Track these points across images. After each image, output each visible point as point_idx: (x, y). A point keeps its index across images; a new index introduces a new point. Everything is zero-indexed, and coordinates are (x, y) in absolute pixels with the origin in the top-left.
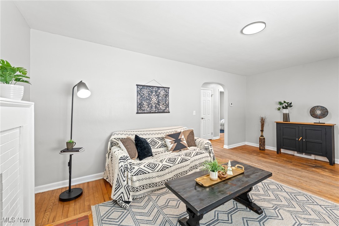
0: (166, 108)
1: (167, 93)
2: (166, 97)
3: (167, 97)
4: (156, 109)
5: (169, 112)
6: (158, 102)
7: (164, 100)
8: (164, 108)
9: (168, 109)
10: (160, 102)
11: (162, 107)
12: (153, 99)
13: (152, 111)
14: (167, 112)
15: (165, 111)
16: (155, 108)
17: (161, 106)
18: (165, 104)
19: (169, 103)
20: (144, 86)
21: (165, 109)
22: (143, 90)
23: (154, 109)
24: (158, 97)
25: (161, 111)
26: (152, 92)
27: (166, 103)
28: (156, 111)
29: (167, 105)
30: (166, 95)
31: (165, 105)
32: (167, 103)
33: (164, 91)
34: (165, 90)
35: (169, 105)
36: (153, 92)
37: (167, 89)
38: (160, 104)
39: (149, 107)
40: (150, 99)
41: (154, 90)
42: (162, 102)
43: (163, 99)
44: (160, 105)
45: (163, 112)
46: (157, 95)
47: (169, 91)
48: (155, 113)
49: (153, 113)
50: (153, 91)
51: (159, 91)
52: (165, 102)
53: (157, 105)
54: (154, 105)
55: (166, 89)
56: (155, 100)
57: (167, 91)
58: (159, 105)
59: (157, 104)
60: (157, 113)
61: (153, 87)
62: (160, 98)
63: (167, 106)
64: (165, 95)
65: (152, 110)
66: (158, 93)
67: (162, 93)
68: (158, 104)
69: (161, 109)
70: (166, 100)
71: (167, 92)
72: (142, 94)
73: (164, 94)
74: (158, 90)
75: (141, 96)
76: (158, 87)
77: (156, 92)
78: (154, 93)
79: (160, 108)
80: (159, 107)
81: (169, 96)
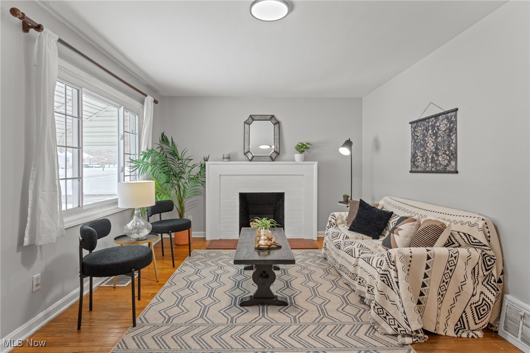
0: (449, 161)
1: (452, 125)
2: (449, 136)
3: (451, 134)
4: (433, 165)
5: (457, 172)
6: (437, 148)
7: (446, 143)
8: (446, 162)
9: (453, 163)
10: (440, 147)
11: (442, 160)
12: (428, 145)
13: (427, 169)
14: (449, 172)
15: (448, 169)
16: (432, 163)
17: (440, 158)
18: (447, 153)
19: (456, 149)
20: (417, 122)
21: (447, 165)
22: (416, 130)
23: (430, 164)
24: (436, 138)
25: (440, 168)
26: (427, 130)
27: (449, 150)
28: (433, 169)
29: (452, 154)
30: (451, 131)
31: (447, 155)
32: (451, 148)
33: (445, 122)
34: (447, 118)
35: (456, 153)
36: (429, 130)
37: (452, 114)
38: (440, 154)
39: (423, 160)
40: (424, 146)
41: (430, 123)
42: (443, 149)
43: (444, 141)
44: (439, 156)
45: (445, 171)
46: (434, 134)
47: (456, 117)
48: (431, 172)
49: (427, 172)
50: (429, 126)
51: (438, 124)
52: (449, 147)
53: (434, 156)
54: (430, 157)
55: (449, 114)
56: (432, 144)
57: (453, 119)
58: (437, 155)
59: (434, 153)
61: (429, 118)
62: (439, 139)
63: (452, 157)
64: (447, 131)
65: (427, 165)
66: (436, 128)
67: (443, 125)
68: (435, 154)
69: (441, 164)
70: (449, 142)
71: (452, 122)
72: (416, 137)
73: (446, 129)
74: (435, 123)
75: (415, 142)
76: (436, 116)
77: (433, 126)
78: (430, 132)
79: (438, 162)
80: (437, 160)
81: (456, 130)
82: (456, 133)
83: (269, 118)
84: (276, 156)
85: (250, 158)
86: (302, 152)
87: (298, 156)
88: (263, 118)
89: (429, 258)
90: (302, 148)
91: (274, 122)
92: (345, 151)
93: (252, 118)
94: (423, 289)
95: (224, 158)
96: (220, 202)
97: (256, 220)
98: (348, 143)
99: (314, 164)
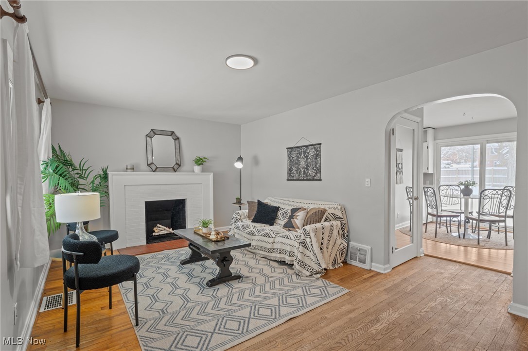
0: (316, 174)
1: (317, 153)
2: (316, 159)
4: (305, 176)
5: (321, 180)
6: (307, 166)
7: (314, 163)
8: (314, 174)
9: (318, 175)
10: (309, 165)
11: (311, 173)
12: (301, 163)
13: (301, 178)
14: (316, 180)
15: (315, 178)
16: (304, 174)
17: (310, 172)
18: (315, 168)
19: (320, 167)
20: (292, 148)
21: (315, 176)
22: (292, 153)
23: (303, 175)
24: (307, 159)
25: (310, 177)
26: (300, 154)
27: (316, 167)
28: (305, 178)
29: (318, 169)
30: (317, 155)
31: (315, 170)
32: (317, 166)
33: (313, 150)
34: (314, 148)
35: (320, 169)
37: (318, 146)
38: (310, 169)
39: (297, 173)
40: (298, 163)
41: (303, 150)
42: (311, 166)
43: (312, 162)
45: (313, 179)
46: (305, 157)
47: (320, 148)
48: (303, 180)
49: (301, 180)
50: (301, 151)
51: (308, 151)
52: (316, 165)
53: (306, 170)
54: (303, 171)
55: (316, 146)
56: (304, 163)
57: (318, 149)
58: (308, 170)
59: (305, 168)
60: (305, 180)
61: (302, 147)
62: (309, 160)
63: (318, 171)
64: (315, 156)
66: (307, 153)
67: (312, 152)
69: (310, 175)
70: (316, 162)
71: (318, 151)
72: (291, 158)
74: (306, 150)
75: (291, 161)
76: (307, 146)
77: (305, 152)
78: (303, 155)
80: (308, 173)
81: (320, 156)
82: (320, 157)
83: (170, 133)
84: (177, 167)
85: (154, 169)
86: (199, 165)
87: (197, 169)
88: (164, 133)
89: (323, 228)
90: (200, 162)
91: (175, 138)
92: (239, 165)
93: (154, 132)
94: (321, 246)
95: (127, 169)
96: (125, 211)
97: (158, 225)
98: (240, 159)
99: (209, 175)
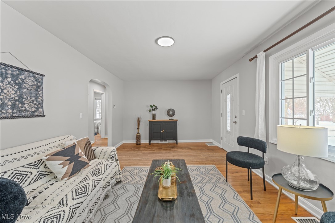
0: (37, 109)
1: (39, 84)
2: (36, 90)
3: (39, 90)
4: (15, 111)
5: (44, 116)
6: (21, 97)
7: (34, 95)
8: (34, 109)
9: (40, 110)
10: (26, 97)
11: (28, 107)
12: (5, 91)
13: (5, 115)
14: (38, 116)
15: (36, 114)
16: (13, 109)
17: (26, 106)
18: (35, 102)
19: (43, 101)
21: (35, 111)
23: (10, 111)
24: (20, 88)
25: (27, 114)
27: (37, 101)
28: (15, 115)
29: (39, 104)
30: (38, 87)
31: (35, 104)
32: (39, 100)
33: (32, 79)
34: (34, 77)
35: (42, 103)
36: (6, 77)
37: (40, 76)
38: (25, 102)
41: (10, 72)
42: (29, 99)
43: (31, 93)
44: (25, 104)
45: (32, 115)
46: (16, 84)
47: (42, 80)
48: (12, 117)
50: (6, 73)
51: (23, 77)
52: (36, 99)
53: (17, 103)
54: (10, 103)
56: (13, 92)
57: (40, 80)
58: (21, 102)
59: (16, 101)
60: (19, 117)
62: (25, 90)
63: (39, 106)
64: (35, 87)
65: (4, 111)
66: (20, 80)
67: (29, 81)
68: (19, 101)
69: (27, 111)
70: (37, 95)
71: (39, 82)
73: (34, 85)
74: (19, 74)
77: (15, 77)
78: (10, 80)
79: (23, 109)
80: (22, 107)
81: (43, 88)
82: (42, 90)
